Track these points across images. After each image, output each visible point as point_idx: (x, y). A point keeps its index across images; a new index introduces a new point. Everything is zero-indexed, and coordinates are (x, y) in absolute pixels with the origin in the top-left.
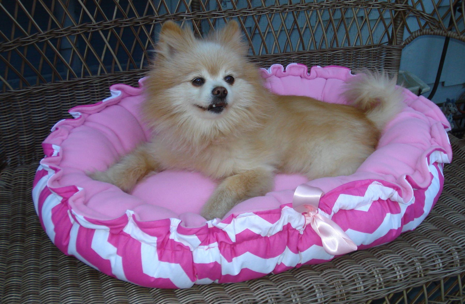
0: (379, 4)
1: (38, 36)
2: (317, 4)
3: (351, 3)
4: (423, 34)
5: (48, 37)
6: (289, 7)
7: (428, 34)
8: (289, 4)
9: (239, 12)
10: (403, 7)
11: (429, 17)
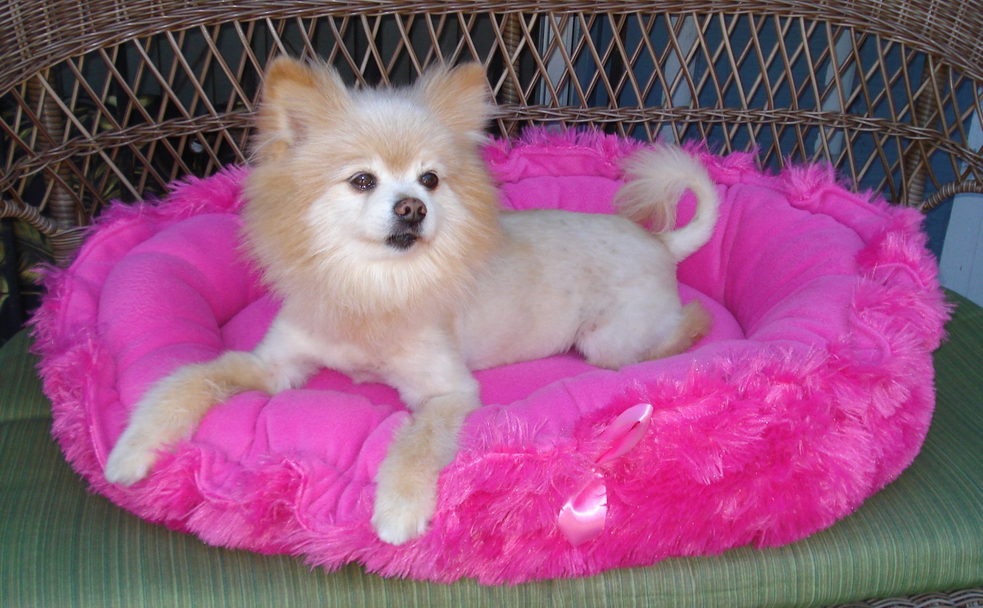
0: (876, 124)
1: (208, 120)
2: (749, 113)
3: (817, 115)
4: (962, 191)
5: (225, 125)
6: (692, 112)
7: (972, 191)
8: (691, 107)
9: (591, 114)
10: (924, 134)
11: (975, 158)
